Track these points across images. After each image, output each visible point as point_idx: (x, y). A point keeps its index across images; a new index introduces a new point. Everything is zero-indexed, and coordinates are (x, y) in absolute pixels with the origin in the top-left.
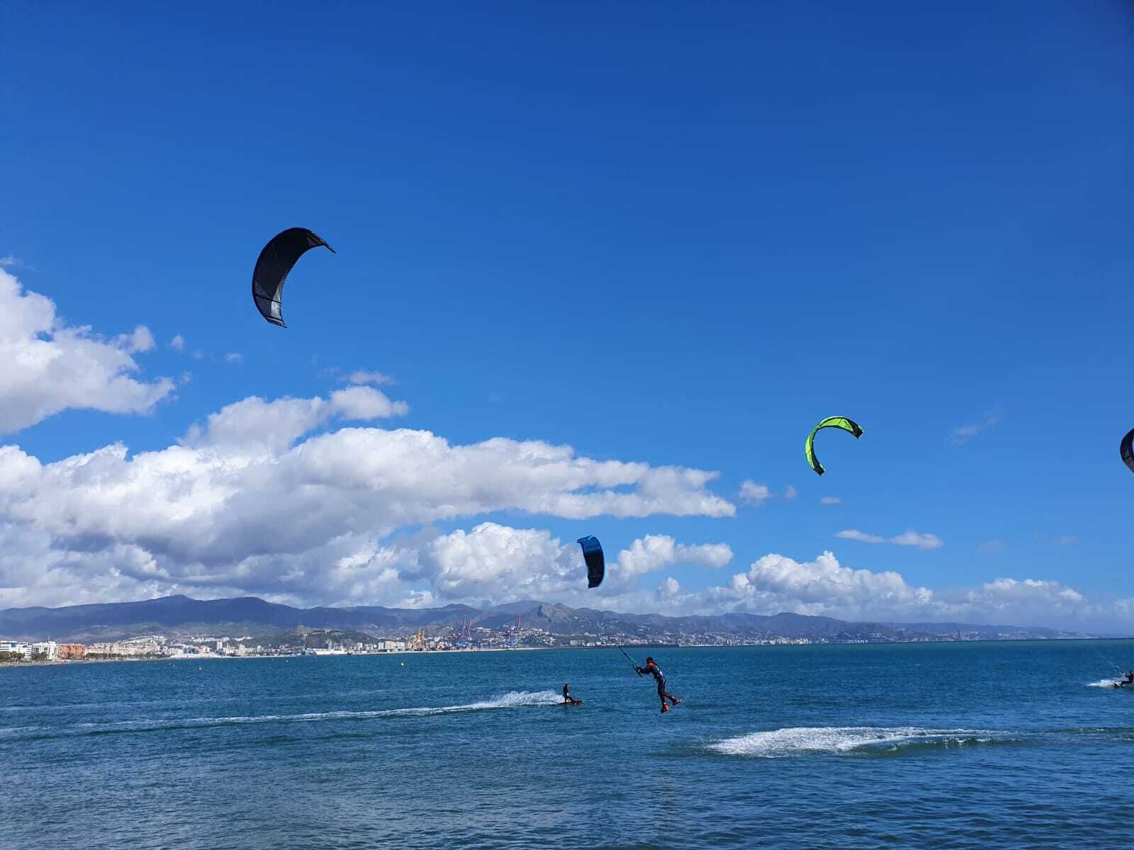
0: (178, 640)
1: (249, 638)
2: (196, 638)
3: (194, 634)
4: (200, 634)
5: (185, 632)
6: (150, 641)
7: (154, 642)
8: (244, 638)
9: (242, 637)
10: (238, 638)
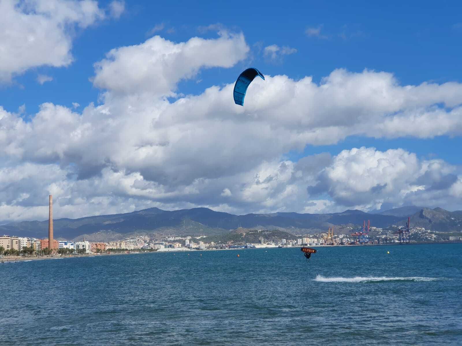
0: (157, 238)
1: (205, 237)
2: (169, 237)
4: (171, 235)
5: (161, 233)
6: (139, 240)
7: (142, 241)
8: (201, 237)
9: (200, 236)
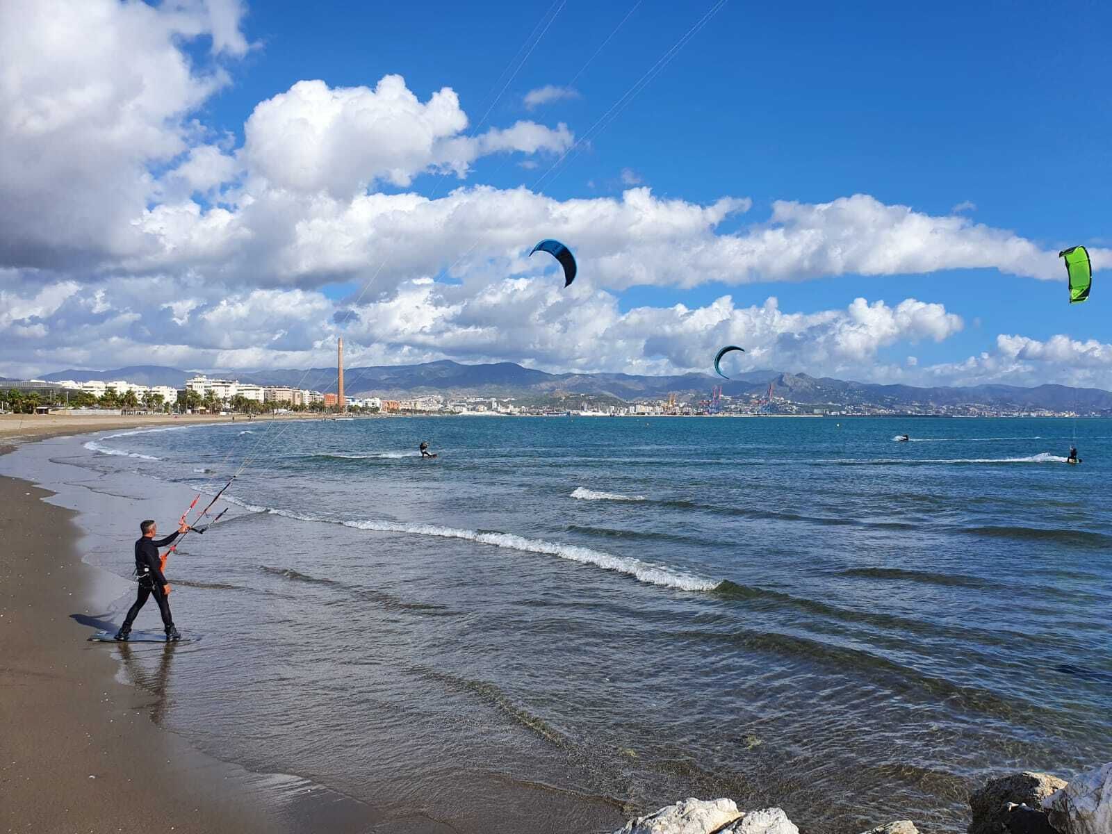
1: (512, 399)
2: (468, 398)
3: (466, 395)
4: (470, 395)
8: (508, 399)
10: (504, 398)
